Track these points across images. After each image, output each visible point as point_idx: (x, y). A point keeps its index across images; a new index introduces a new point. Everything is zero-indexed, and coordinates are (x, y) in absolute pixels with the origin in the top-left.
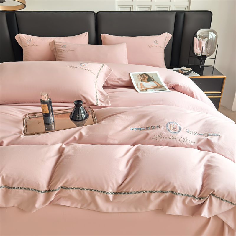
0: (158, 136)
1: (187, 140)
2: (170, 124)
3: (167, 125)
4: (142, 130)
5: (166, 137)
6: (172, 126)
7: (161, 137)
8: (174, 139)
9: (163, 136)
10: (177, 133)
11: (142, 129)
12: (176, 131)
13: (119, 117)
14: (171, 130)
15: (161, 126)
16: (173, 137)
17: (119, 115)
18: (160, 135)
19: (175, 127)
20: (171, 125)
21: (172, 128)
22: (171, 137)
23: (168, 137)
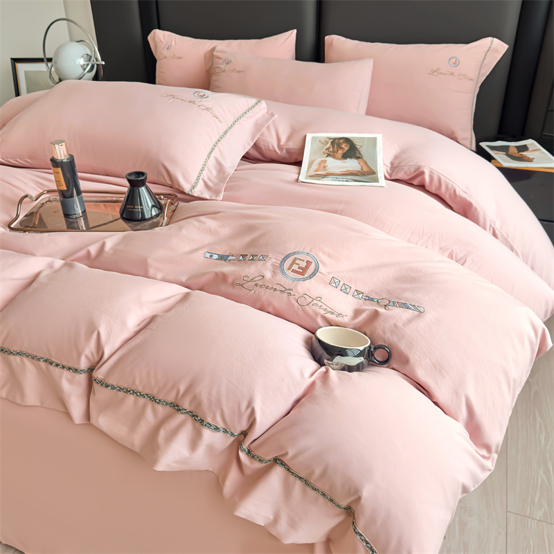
0: (251, 280)
1: (320, 304)
2: (296, 256)
3: (287, 257)
4: (230, 260)
5: (267, 284)
6: (297, 261)
7: (256, 285)
8: (285, 295)
9: (260, 283)
10: (299, 280)
11: (230, 258)
12: (301, 277)
13: (200, 222)
14: (289, 273)
15: (270, 258)
16: (283, 289)
17: (202, 218)
18: (257, 279)
19: (303, 265)
20: (296, 259)
21: (295, 267)
22: (278, 287)
23: (270, 286)
